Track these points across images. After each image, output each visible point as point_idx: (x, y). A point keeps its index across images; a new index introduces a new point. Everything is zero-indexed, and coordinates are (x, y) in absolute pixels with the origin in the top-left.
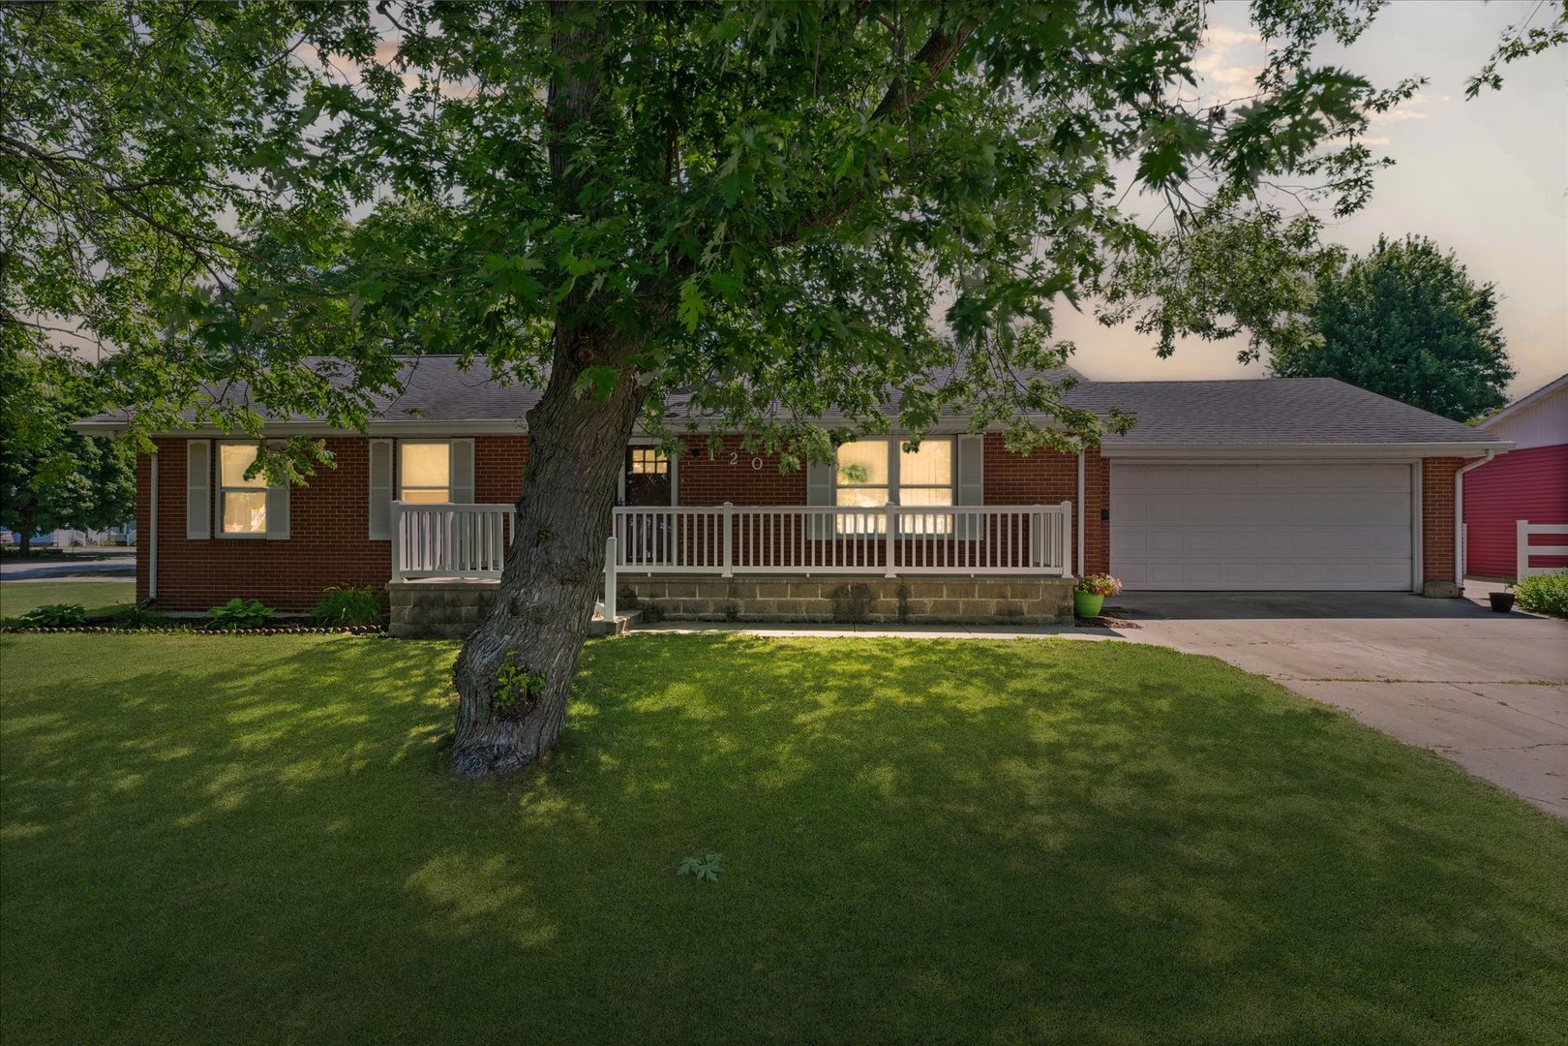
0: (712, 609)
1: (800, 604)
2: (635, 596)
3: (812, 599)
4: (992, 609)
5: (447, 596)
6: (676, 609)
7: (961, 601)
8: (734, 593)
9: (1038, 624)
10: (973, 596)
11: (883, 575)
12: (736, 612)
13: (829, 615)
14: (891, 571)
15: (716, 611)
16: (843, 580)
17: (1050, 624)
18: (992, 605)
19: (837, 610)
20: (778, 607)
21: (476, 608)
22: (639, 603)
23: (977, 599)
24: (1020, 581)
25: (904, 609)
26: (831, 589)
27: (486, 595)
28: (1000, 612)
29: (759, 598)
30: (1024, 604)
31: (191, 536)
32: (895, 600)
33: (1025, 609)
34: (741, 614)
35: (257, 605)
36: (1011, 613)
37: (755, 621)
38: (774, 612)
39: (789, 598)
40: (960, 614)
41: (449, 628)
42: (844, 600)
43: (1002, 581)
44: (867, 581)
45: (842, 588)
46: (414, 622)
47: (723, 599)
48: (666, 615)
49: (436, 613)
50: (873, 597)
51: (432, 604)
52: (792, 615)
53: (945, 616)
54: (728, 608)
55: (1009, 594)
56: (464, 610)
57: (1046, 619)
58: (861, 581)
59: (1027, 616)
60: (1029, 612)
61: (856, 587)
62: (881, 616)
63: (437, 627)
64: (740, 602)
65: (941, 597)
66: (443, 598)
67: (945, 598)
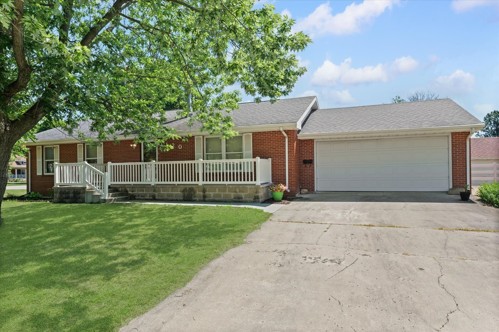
0: (148, 196)
1: (173, 194)
2: (128, 192)
3: (177, 193)
4: (232, 197)
5: (67, 191)
6: (139, 196)
7: (222, 193)
8: (154, 191)
9: (248, 202)
10: (226, 192)
11: (198, 185)
12: (155, 197)
13: (182, 198)
14: (201, 183)
15: (149, 197)
16: (185, 186)
17: (251, 202)
18: (232, 195)
19: (184, 196)
20: (167, 195)
21: (73, 194)
22: (128, 194)
23: (227, 193)
24: (241, 187)
25: (204, 196)
26: (182, 189)
27: (75, 190)
28: (235, 198)
29: (162, 192)
30: (243, 195)
31: (38, 174)
32: (201, 193)
33: (243, 197)
34: (156, 198)
35: (38, 193)
36: (239, 198)
37: (160, 200)
38: (166, 197)
39: (170, 192)
40: (222, 198)
41: (67, 200)
42: (186, 193)
43: (234, 186)
44: (193, 186)
45: (185, 189)
46: (59, 199)
47: (151, 192)
48: (136, 198)
49: (64, 196)
50: (195, 192)
51: (63, 193)
52: (171, 198)
53: (217, 199)
54: (153, 196)
55: (238, 191)
56: (70, 195)
57: (250, 200)
58: (191, 186)
59: (244, 199)
60: (245, 197)
61: (190, 189)
62: (197, 199)
63: (64, 200)
64: (156, 194)
65: (216, 192)
66: (65, 191)
67: (217, 193)
